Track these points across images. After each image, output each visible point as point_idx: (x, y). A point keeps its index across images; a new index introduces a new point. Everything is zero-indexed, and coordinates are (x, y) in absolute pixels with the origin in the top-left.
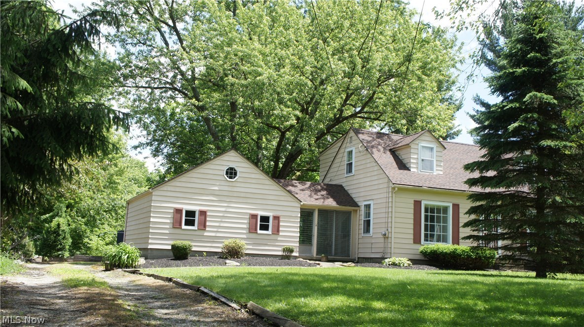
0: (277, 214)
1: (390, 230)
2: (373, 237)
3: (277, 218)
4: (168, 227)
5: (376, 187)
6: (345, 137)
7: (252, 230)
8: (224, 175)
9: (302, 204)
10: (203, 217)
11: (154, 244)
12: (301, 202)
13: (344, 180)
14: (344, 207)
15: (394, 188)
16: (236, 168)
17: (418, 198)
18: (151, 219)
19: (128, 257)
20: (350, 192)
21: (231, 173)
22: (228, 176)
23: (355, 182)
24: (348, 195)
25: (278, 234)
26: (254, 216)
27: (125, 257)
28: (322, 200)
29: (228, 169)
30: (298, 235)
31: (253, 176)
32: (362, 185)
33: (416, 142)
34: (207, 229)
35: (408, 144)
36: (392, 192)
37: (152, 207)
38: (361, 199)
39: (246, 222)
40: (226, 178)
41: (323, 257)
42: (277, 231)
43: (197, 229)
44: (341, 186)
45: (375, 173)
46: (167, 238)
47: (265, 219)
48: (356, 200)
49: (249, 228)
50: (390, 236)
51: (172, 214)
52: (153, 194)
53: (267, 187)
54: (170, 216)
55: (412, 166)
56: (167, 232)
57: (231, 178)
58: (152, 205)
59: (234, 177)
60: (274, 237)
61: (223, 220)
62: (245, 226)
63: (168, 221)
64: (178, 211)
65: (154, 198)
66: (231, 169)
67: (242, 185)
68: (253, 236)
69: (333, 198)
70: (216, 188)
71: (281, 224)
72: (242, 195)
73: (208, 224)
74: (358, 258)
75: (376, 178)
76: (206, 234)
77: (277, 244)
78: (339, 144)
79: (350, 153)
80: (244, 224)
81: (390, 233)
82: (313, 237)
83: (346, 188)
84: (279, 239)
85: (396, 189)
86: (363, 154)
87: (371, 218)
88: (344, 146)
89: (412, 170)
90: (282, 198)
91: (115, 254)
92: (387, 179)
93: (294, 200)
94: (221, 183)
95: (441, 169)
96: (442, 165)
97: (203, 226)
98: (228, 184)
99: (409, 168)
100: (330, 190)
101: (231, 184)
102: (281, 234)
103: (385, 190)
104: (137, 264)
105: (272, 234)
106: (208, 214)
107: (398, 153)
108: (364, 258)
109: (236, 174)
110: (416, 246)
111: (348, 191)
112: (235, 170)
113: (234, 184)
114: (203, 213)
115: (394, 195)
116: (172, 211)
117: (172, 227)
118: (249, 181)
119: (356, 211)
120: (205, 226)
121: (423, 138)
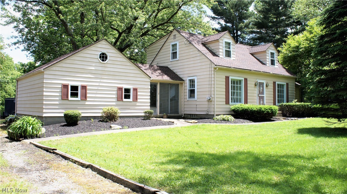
0: (135, 87)
1: (213, 96)
2: (197, 101)
3: (135, 90)
4: (58, 99)
5: (199, 68)
6: (170, 35)
7: (119, 99)
8: (98, 59)
9: (151, 79)
10: (84, 91)
11: (47, 113)
12: (151, 78)
13: (170, 63)
14: (176, 81)
15: (215, 68)
16: (107, 54)
17: (227, 75)
18: (44, 93)
19: (32, 129)
20: (175, 71)
21: (103, 57)
22: (101, 59)
23: (179, 64)
24: (174, 73)
25: (137, 101)
26: (120, 89)
27: (30, 129)
28: (161, 76)
29: (101, 54)
30: (149, 101)
31: (118, 59)
32: (186, 66)
33: (222, 38)
34: (88, 99)
35: (218, 40)
36: (214, 71)
37: (44, 83)
38: (186, 76)
39: (115, 93)
40: (100, 61)
41: (165, 115)
42: (136, 99)
43: (80, 100)
44: (167, 67)
45: (198, 58)
46: (58, 107)
47: (127, 91)
48: (181, 76)
49: (117, 98)
50: (213, 100)
51: (61, 89)
52: (45, 73)
53: (128, 68)
54: (59, 91)
55: (220, 54)
56: (57, 103)
57: (103, 60)
58: (44, 81)
59: (106, 60)
60: (134, 103)
61: (98, 92)
62: (114, 96)
63: (58, 94)
64: (65, 86)
65: (45, 76)
66: (103, 54)
67: (112, 66)
68: (120, 103)
69: (167, 75)
70: (93, 68)
71: (138, 94)
72: (112, 73)
73: (88, 95)
74: (184, 114)
75: (199, 61)
76: (87, 103)
77: (136, 108)
78: (165, 40)
79: (174, 46)
80: (114, 95)
81: (213, 98)
82: (157, 102)
83: (172, 69)
84: (137, 104)
85: (217, 69)
86: (188, 45)
87: (196, 89)
88: (168, 41)
89: (220, 56)
90: (138, 76)
91: (20, 127)
92: (209, 62)
93: (146, 77)
94: (96, 64)
95: (235, 56)
96: (235, 54)
97: (85, 97)
98: (101, 65)
99: (218, 56)
100: (163, 70)
101: (103, 65)
102: (138, 101)
103: (208, 69)
104: (40, 133)
105: (133, 101)
106: (88, 88)
107: (208, 45)
108: (189, 114)
109: (106, 58)
110: (228, 106)
111: (173, 71)
112: (106, 55)
113: (106, 65)
114: (84, 88)
115: (215, 72)
116: (60, 86)
117: (61, 99)
118: (117, 63)
119: (182, 83)
120: (86, 97)
121: (225, 36)
